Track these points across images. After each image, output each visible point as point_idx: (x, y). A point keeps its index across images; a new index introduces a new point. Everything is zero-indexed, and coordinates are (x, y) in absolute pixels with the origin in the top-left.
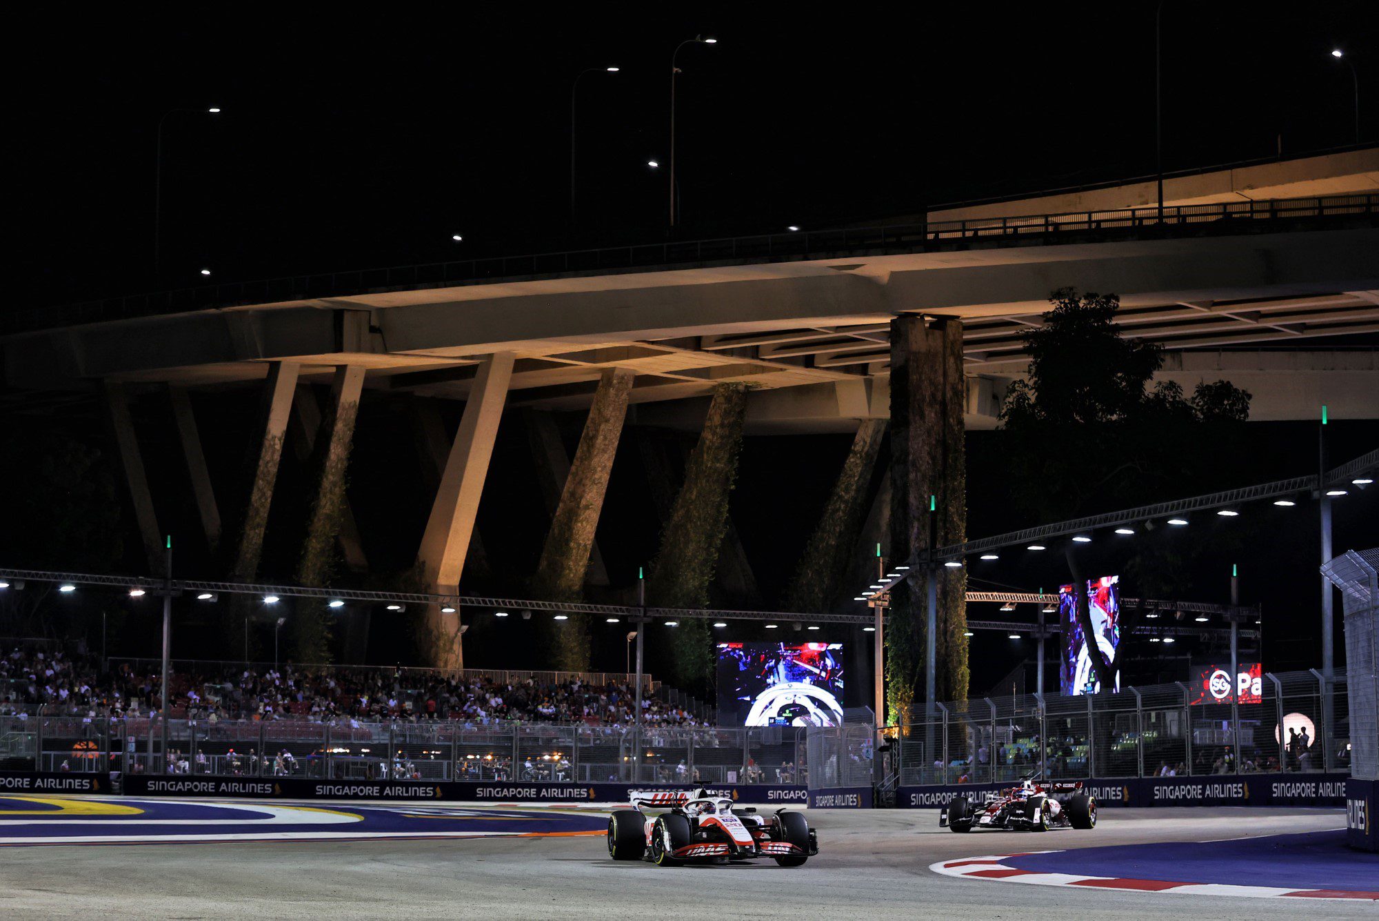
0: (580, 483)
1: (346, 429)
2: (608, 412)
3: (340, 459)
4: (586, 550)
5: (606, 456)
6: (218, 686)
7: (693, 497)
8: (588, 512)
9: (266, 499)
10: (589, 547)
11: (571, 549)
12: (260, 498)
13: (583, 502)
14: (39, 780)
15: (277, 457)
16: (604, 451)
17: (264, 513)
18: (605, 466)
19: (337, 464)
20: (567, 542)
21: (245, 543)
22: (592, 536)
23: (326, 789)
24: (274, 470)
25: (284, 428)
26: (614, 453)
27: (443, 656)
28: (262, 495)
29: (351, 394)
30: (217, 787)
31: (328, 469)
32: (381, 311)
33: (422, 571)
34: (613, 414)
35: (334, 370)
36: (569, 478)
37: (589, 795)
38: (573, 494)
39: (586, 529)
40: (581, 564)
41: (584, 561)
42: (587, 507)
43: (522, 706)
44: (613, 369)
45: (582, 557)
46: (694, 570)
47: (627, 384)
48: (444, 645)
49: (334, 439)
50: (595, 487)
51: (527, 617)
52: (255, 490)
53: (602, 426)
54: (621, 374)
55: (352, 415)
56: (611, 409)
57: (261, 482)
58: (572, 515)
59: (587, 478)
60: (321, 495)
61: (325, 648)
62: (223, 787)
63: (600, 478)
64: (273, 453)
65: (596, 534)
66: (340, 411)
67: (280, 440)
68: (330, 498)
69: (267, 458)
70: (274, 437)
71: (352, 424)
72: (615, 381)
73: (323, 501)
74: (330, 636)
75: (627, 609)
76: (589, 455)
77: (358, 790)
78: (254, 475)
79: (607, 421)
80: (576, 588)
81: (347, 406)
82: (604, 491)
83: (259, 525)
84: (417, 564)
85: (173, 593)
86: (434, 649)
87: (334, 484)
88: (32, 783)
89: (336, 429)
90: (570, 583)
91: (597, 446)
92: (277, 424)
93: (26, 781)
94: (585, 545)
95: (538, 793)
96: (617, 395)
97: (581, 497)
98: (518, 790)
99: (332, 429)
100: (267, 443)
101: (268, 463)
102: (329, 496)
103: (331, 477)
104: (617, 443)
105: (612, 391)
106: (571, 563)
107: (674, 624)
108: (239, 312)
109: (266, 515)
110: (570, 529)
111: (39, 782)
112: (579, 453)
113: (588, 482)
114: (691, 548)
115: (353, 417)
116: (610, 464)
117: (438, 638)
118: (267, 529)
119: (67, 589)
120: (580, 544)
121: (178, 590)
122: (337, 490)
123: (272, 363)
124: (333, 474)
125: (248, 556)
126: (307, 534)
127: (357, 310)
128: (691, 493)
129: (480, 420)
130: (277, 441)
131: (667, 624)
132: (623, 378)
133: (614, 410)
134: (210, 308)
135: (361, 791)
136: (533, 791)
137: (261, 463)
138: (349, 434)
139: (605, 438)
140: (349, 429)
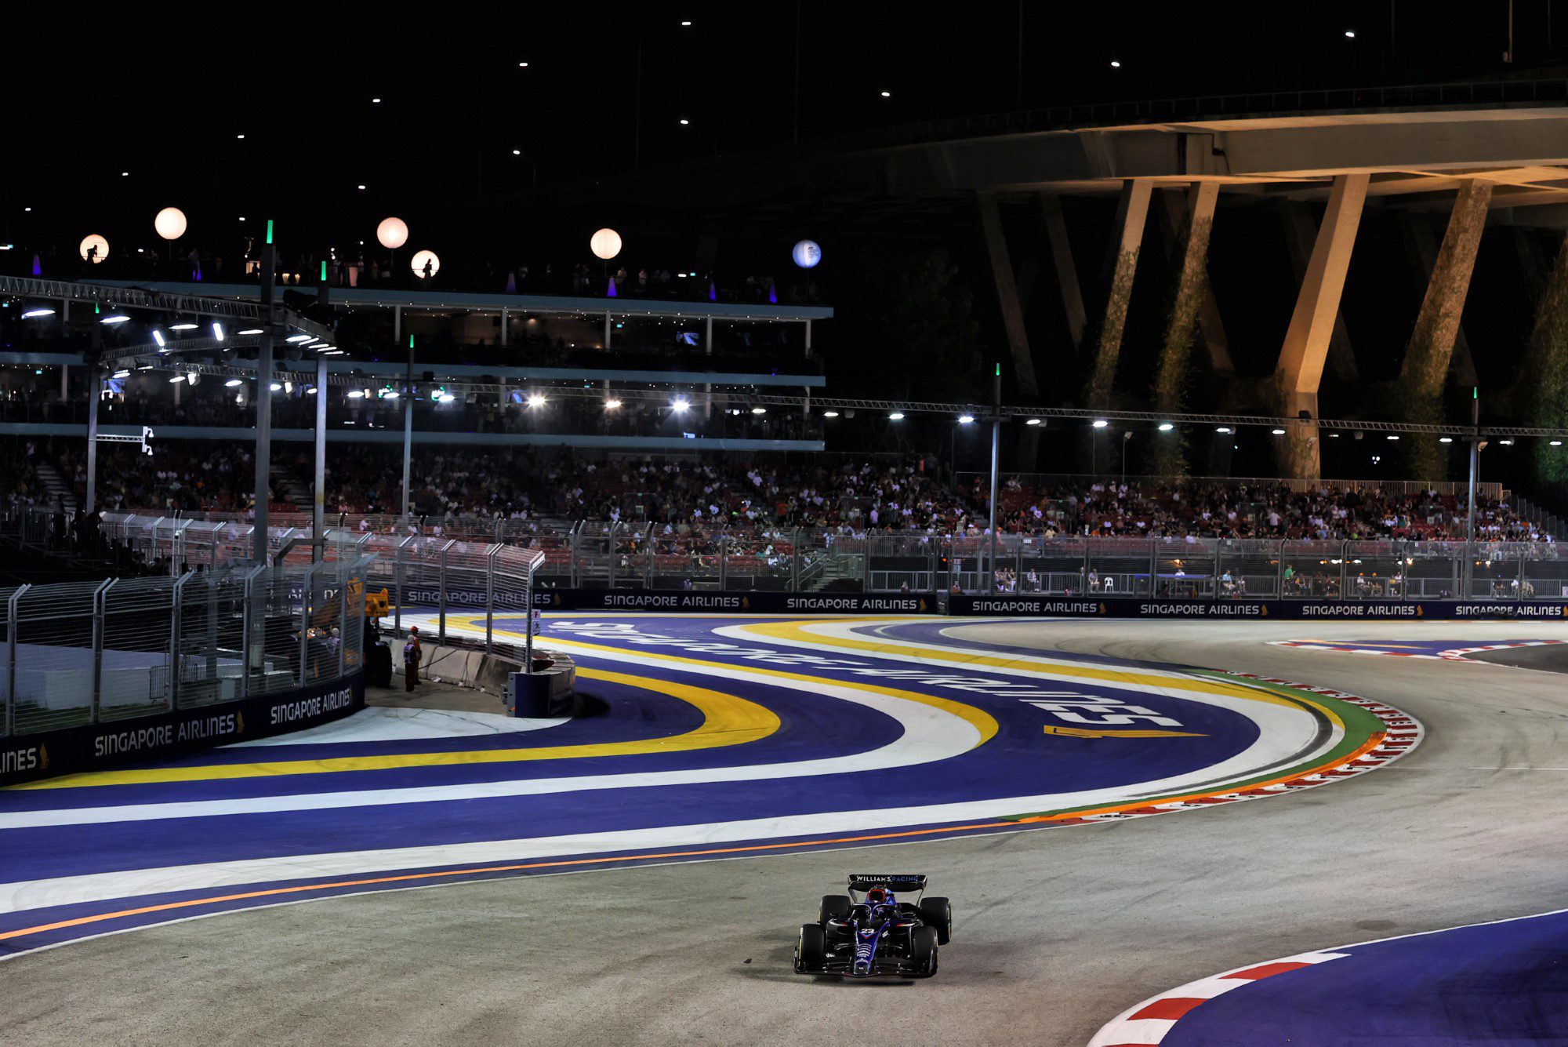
0: (1439, 291)
1: (1200, 244)
2: (1467, 222)
3: (1194, 273)
4: (1445, 357)
5: (1465, 265)
6: (1061, 501)
7: (1556, 303)
8: (1447, 320)
9: (1122, 313)
10: (1450, 354)
11: (1430, 357)
12: (1115, 312)
13: (1443, 310)
14: (866, 601)
15: (1132, 272)
16: (1463, 261)
17: (1120, 326)
18: (1464, 276)
19: (1192, 278)
20: (1427, 348)
21: (1101, 356)
22: (1452, 344)
23: (1151, 609)
24: (1129, 284)
25: (1139, 243)
26: (1474, 262)
27: (1299, 462)
28: (1118, 309)
29: (1205, 209)
30: (1042, 607)
31: (1183, 283)
32: (1224, 134)
33: (1281, 380)
34: (1472, 224)
35: (1189, 185)
36: (1430, 286)
37: (1416, 612)
38: (1432, 302)
39: (1447, 335)
40: (1441, 370)
41: (1444, 368)
42: (1447, 315)
43: (1366, 518)
44: (1471, 181)
45: (1442, 365)
46: (1556, 375)
47: (1485, 194)
48: (1302, 451)
49: (1189, 253)
50: (1455, 295)
51: (1360, 437)
52: (1111, 303)
53: (1461, 236)
54: (1479, 185)
55: (1207, 230)
56: (1469, 219)
57: (1116, 296)
58: (1433, 322)
59: (1446, 286)
60: (1177, 307)
61: (1181, 456)
62: (1048, 606)
63: (1460, 286)
64: (1128, 268)
65: (1456, 342)
66: (1194, 226)
67: (1134, 255)
68: (1186, 311)
69: (1122, 273)
70: (1128, 253)
71: (1207, 239)
72: (1473, 192)
73: (1179, 314)
74: (1186, 444)
75: (1460, 429)
76: (1448, 265)
77: (1183, 609)
78: (1109, 289)
79: (1466, 231)
80: (1436, 394)
81: (1201, 222)
82: (1464, 299)
83: (1114, 338)
84: (1277, 371)
85: (1002, 419)
86: (1291, 456)
87: (1190, 297)
88: (860, 604)
89: (1191, 243)
90: (1430, 390)
91: (1456, 256)
92: (1132, 239)
93: (854, 602)
94: (1445, 352)
95: (1365, 610)
96: (1475, 206)
97: (1441, 305)
98: (1346, 607)
99: (1187, 244)
100: (1121, 259)
101: (1123, 277)
102: (1184, 309)
103: (1186, 290)
104: (1475, 253)
105: (1470, 202)
106: (1431, 370)
107: (1508, 443)
108: (1092, 132)
109: (1121, 328)
110: (1430, 336)
111: (866, 603)
112: (1439, 262)
113: (1446, 290)
114: (1553, 354)
115: (1208, 232)
116: (1470, 273)
117: (1295, 445)
118: (1123, 341)
119: (897, 417)
120: (1439, 352)
121: (1007, 416)
122: (1192, 303)
123: (1125, 181)
124: (1188, 288)
125: (1105, 367)
126: (1163, 346)
127: (1199, 134)
128: (1554, 299)
129: (1337, 232)
130: (1131, 257)
131: (1502, 442)
132: (1481, 189)
133: (1473, 219)
134: (1064, 129)
135: (1187, 609)
136: (1360, 609)
137: (1116, 277)
138: (1204, 248)
139: (1464, 247)
140: (1204, 244)
